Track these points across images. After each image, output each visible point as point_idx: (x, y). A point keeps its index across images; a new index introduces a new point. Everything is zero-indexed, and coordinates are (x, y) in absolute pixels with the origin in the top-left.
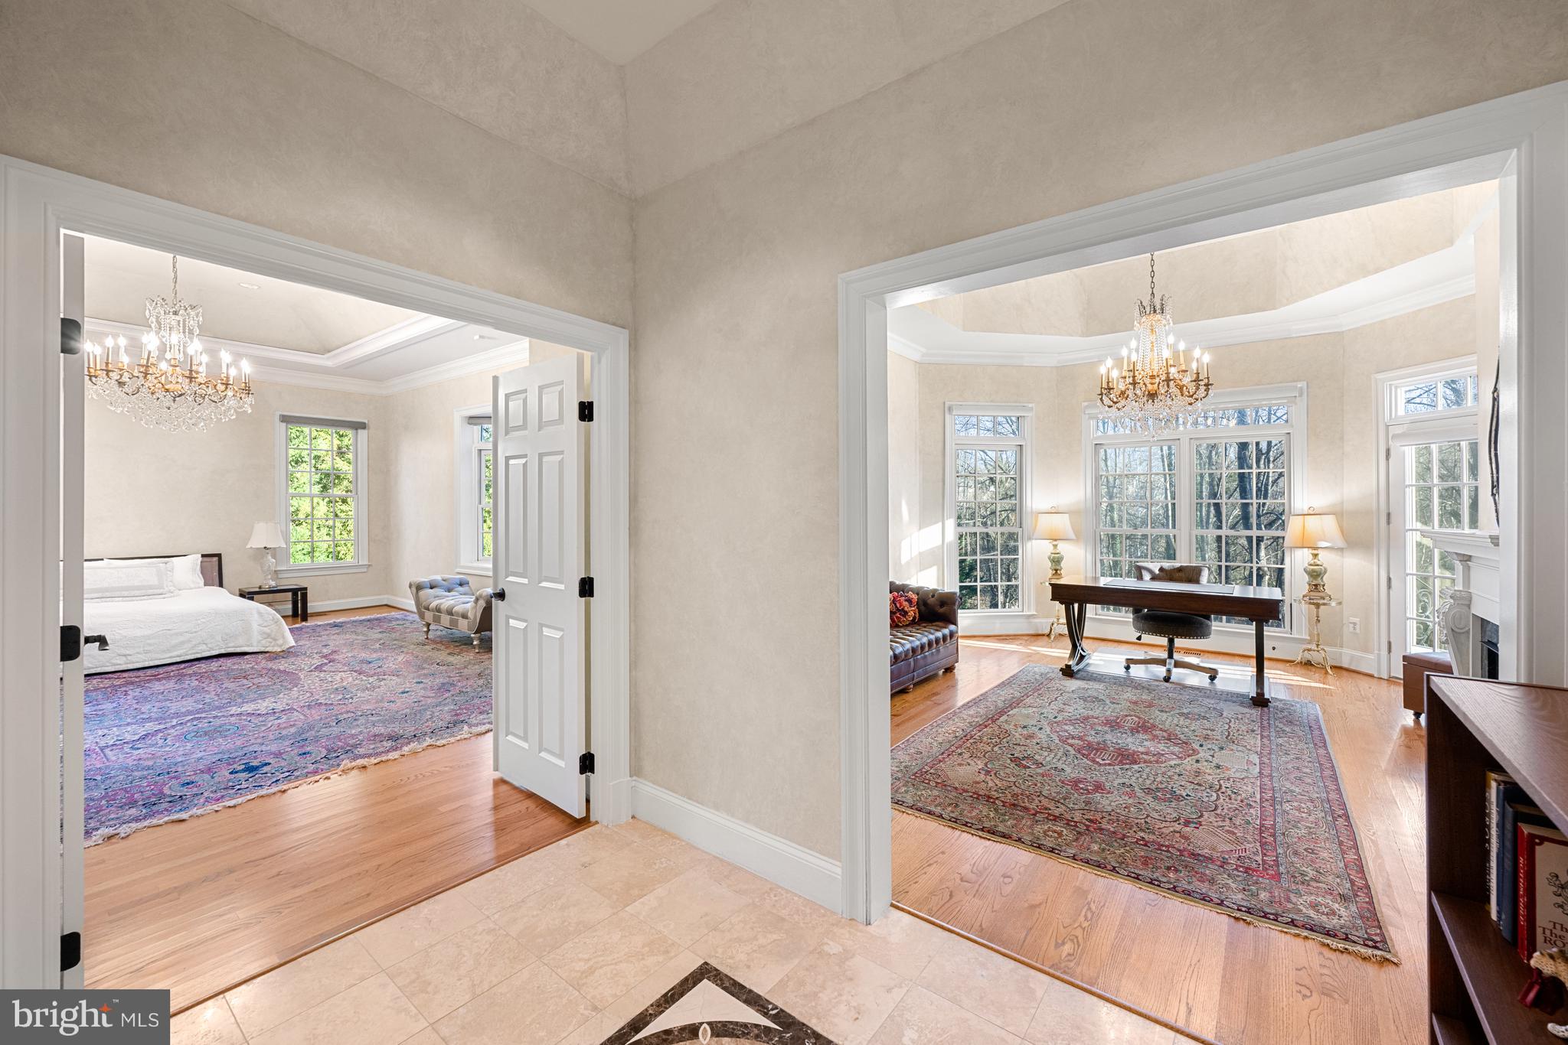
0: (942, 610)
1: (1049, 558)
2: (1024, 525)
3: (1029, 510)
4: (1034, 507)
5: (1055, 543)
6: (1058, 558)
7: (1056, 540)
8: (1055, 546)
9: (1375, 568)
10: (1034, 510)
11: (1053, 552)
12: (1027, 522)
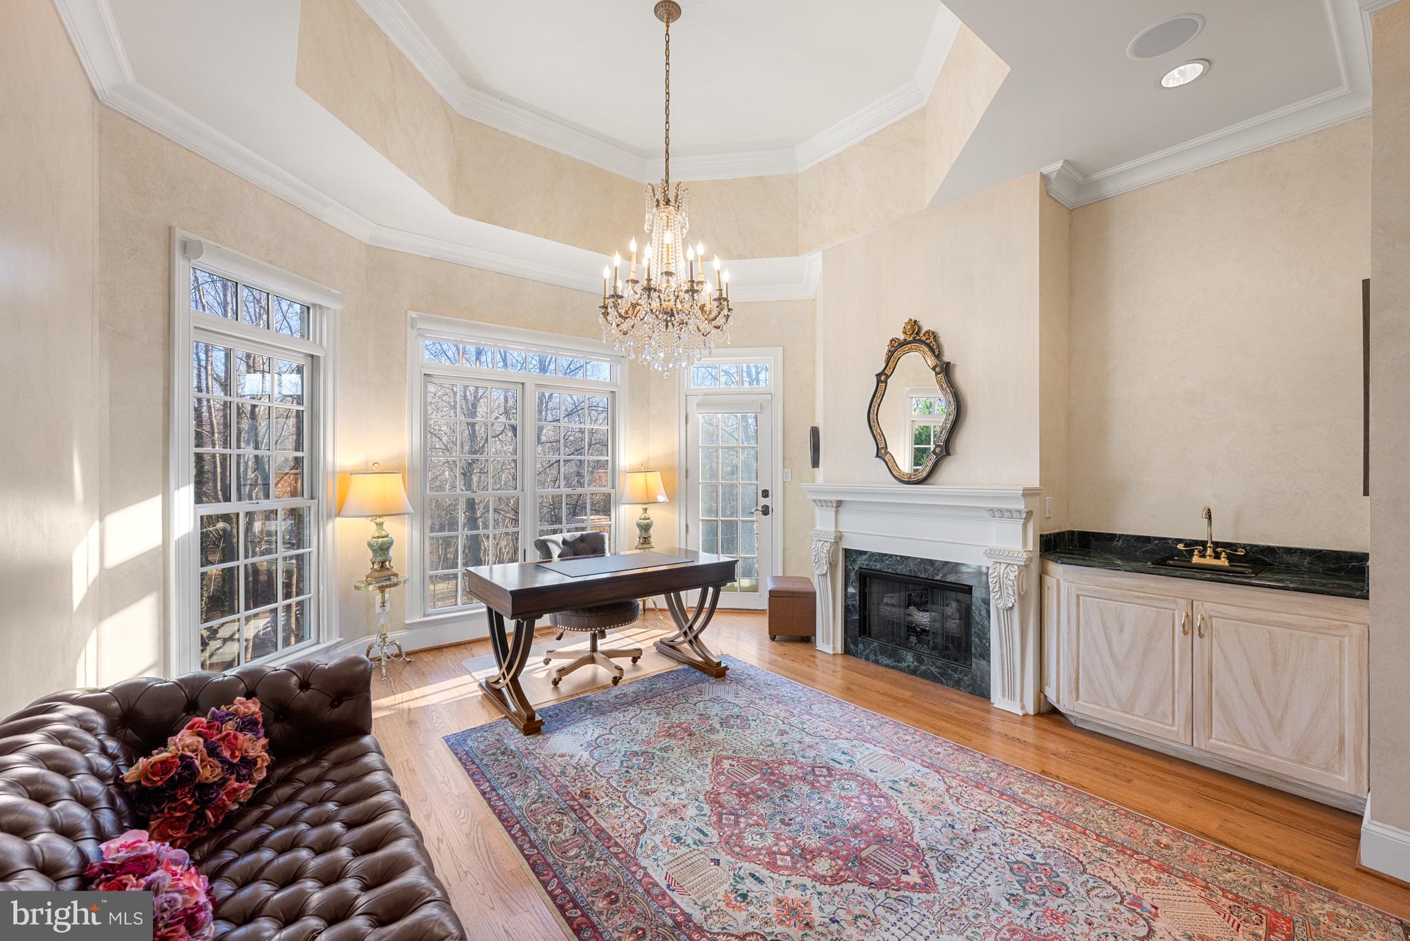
0: (336, 713)
1: (370, 545)
2: (321, 494)
3: (330, 468)
4: (338, 463)
5: (379, 520)
6: (383, 544)
7: (380, 516)
8: (380, 525)
9: (677, 516)
10: (338, 469)
11: (376, 534)
12: (328, 491)
